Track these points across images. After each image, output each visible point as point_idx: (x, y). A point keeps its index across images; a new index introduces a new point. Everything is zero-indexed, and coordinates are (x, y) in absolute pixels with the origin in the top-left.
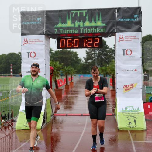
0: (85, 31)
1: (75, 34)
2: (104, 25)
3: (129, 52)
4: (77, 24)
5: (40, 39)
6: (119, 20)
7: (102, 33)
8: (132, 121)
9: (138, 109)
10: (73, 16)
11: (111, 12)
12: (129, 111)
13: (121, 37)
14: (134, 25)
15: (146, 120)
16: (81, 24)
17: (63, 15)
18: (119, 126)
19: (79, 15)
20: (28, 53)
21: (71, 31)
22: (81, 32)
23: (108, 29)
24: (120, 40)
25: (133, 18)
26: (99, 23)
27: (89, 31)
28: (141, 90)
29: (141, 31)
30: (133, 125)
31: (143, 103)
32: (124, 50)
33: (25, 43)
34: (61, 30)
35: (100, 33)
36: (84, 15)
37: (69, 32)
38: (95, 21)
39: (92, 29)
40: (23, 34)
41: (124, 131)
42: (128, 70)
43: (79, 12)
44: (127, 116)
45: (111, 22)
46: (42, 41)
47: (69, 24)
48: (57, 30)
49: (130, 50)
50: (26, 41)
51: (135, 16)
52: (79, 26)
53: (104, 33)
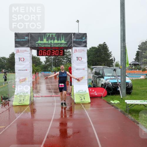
0: (55, 46)
1: (48, 47)
2: (66, 42)
3: (80, 59)
4: (50, 42)
5: (27, 50)
6: (74, 40)
7: (64, 47)
8: (83, 98)
9: (86, 91)
10: (47, 37)
11: (70, 35)
12: (81, 92)
13: (76, 50)
14: (82, 43)
15: (90, 98)
16: (52, 41)
17: (41, 36)
18: (76, 101)
19: (51, 36)
20: (19, 58)
21: (46, 46)
22: (52, 46)
23: (68, 45)
24: (75, 51)
25: (82, 39)
26: (63, 42)
27: (57, 46)
28: (87, 81)
29: (87, 47)
30: (83, 100)
31: (88, 88)
32: (77, 57)
33: (18, 52)
34: (40, 44)
35: (63, 47)
36: (54, 36)
37: (45, 46)
38: (61, 40)
39: (59, 45)
40: (16, 47)
41: (78, 104)
42: (80, 69)
43: (51, 34)
44: (79, 96)
45: (70, 41)
46: (28, 51)
47: (45, 41)
48: (37, 45)
49: (81, 57)
50: (18, 50)
51: (83, 38)
52: (51, 42)
53: (66, 47)
